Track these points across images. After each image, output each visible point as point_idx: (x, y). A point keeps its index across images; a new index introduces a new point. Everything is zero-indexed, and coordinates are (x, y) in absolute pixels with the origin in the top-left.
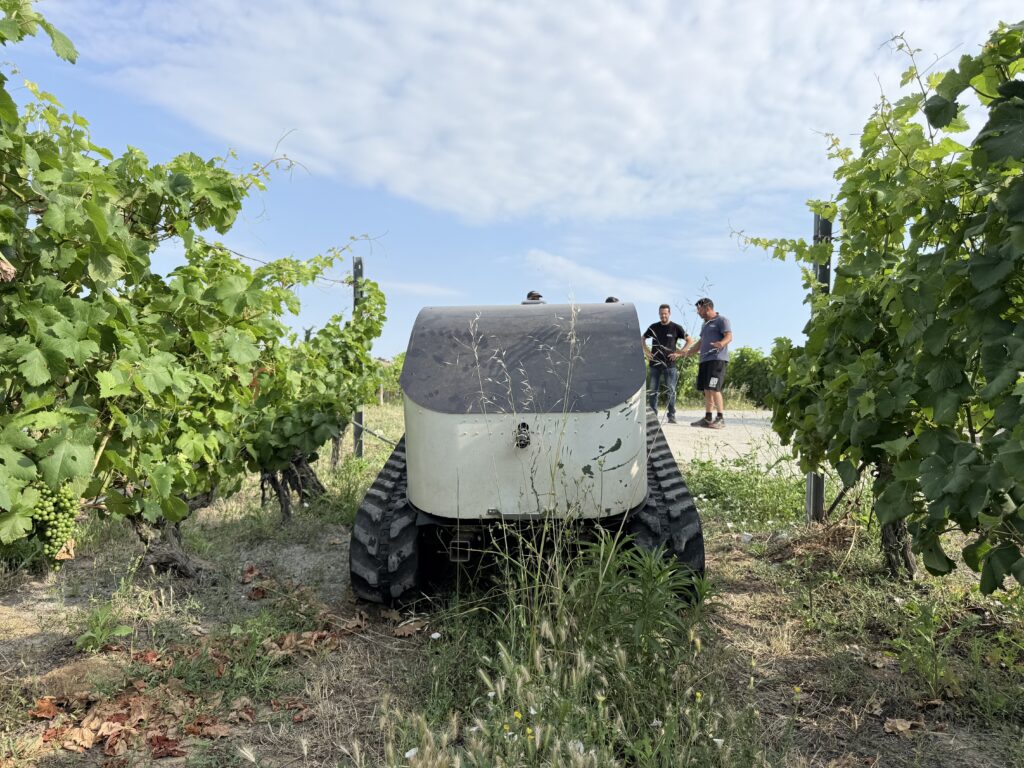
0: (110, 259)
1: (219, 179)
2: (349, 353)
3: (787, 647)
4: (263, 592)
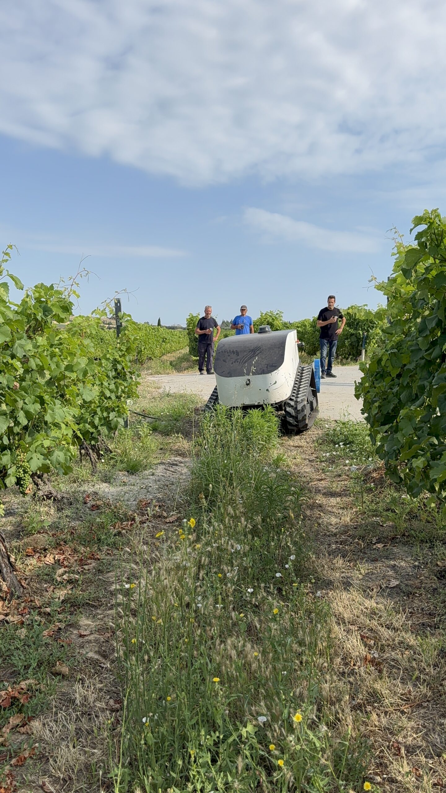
0: (45, 371)
1: (61, 301)
2: (118, 365)
3: (348, 519)
4: (97, 506)
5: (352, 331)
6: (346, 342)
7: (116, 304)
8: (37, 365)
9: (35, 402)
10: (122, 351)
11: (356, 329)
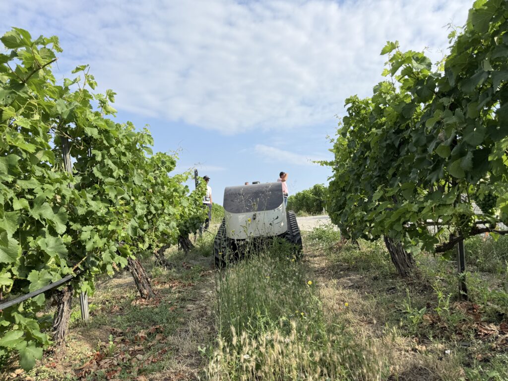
3: (324, 265)
5: (317, 198)
6: (314, 203)
7: (195, 172)
8: (161, 181)
9: (159, 203)
10: (199, 195)
11: (319, 196)
